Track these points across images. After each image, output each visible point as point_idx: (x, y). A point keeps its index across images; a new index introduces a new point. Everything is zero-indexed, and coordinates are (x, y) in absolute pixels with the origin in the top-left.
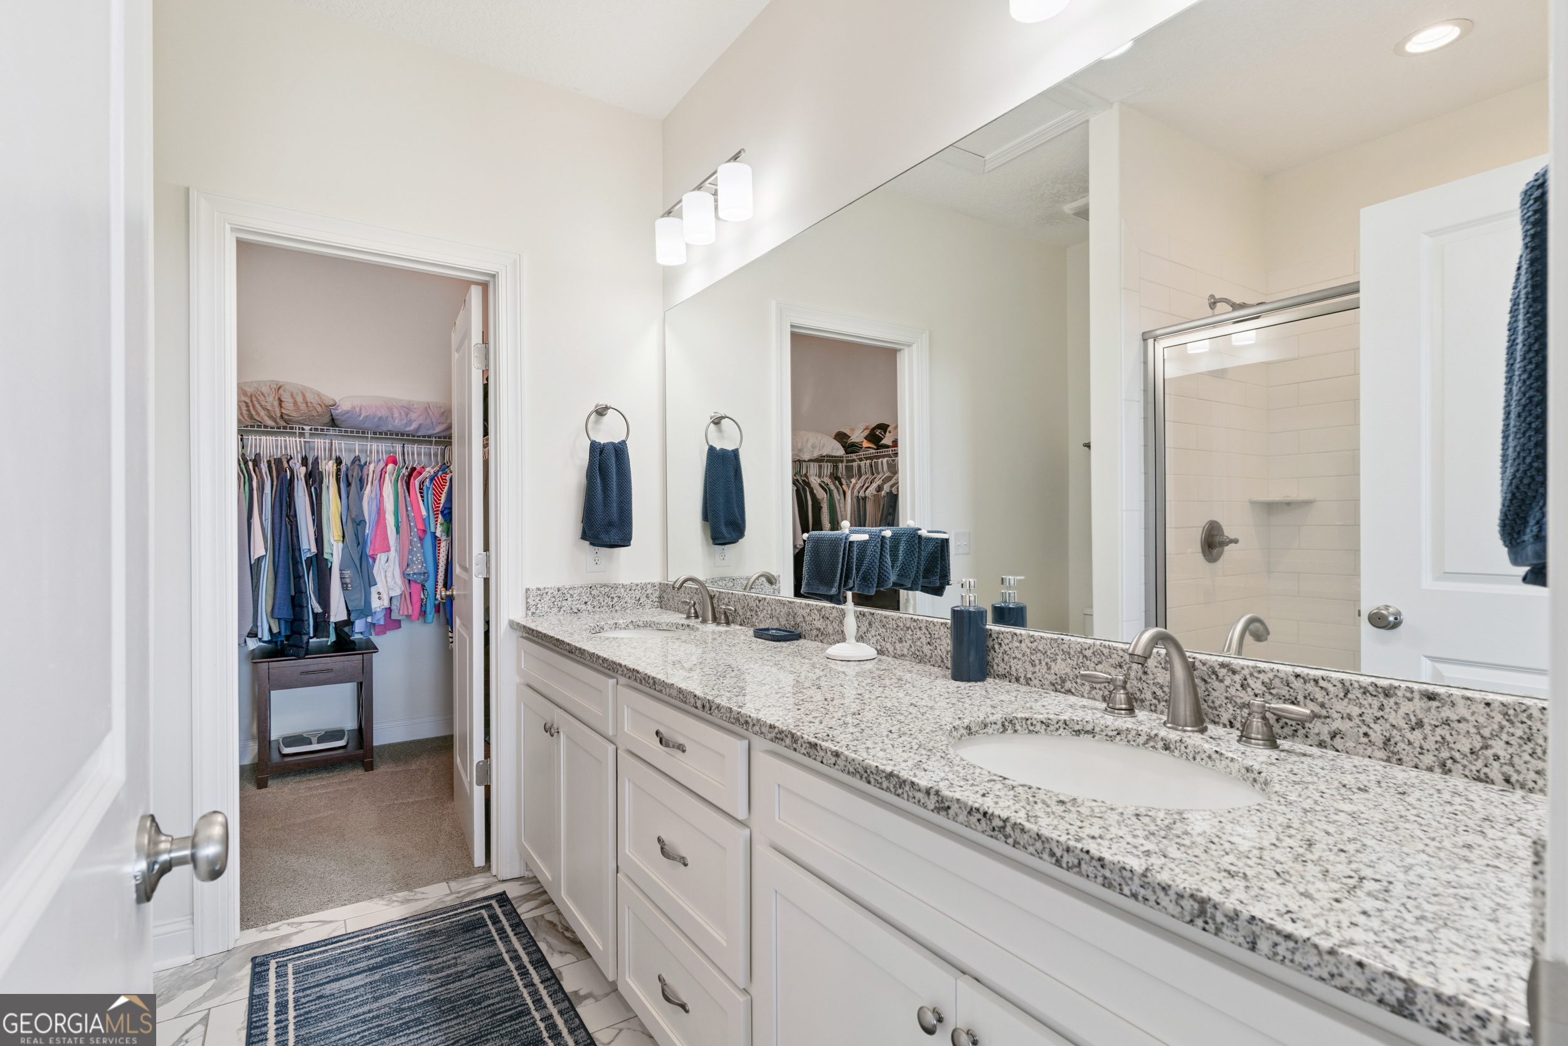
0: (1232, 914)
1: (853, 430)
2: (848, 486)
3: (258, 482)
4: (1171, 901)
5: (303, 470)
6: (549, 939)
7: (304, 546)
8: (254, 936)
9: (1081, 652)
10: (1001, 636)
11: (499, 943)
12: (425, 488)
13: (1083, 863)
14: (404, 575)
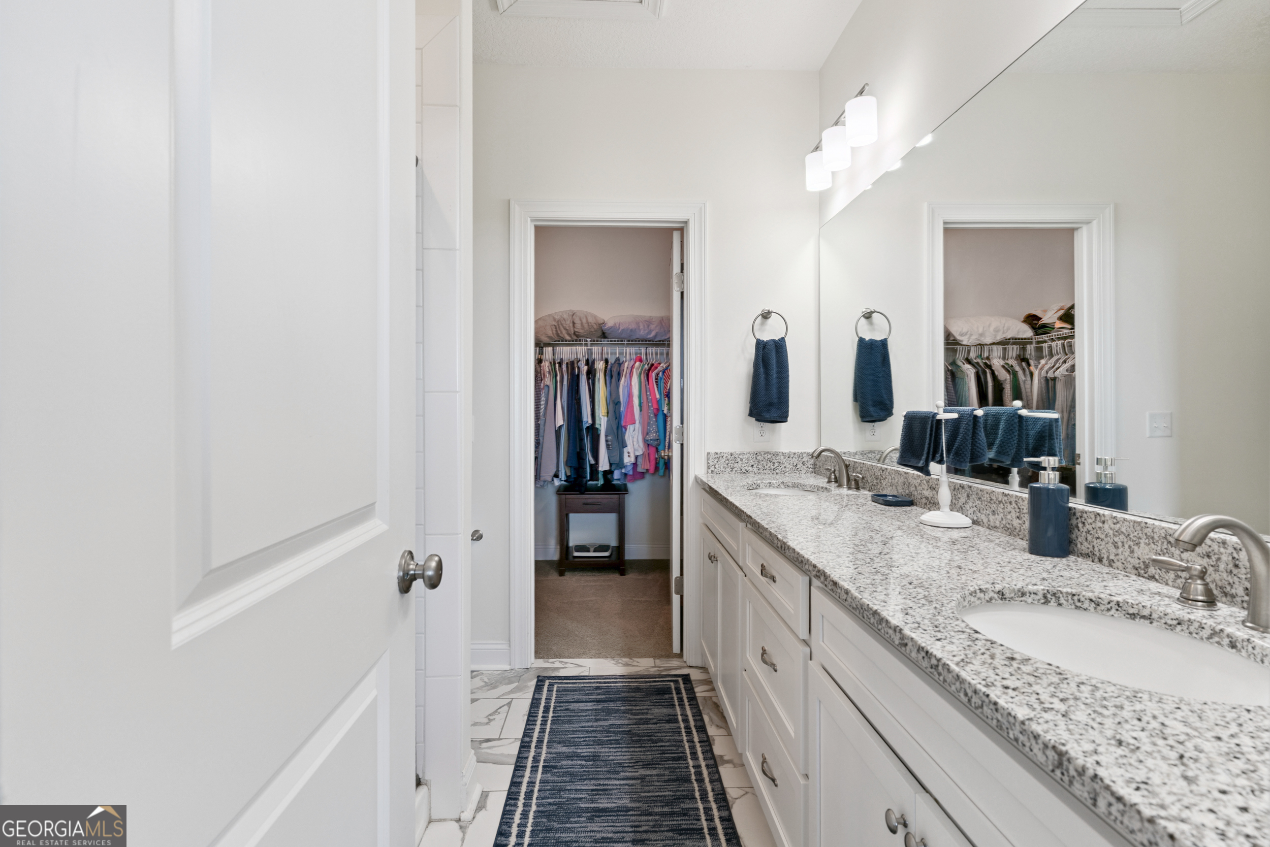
0: (1080, 770)
1: (1045, 311)
2: (1036, 367)
3: (560, 377)
4: (1040, 749)
5: (585, 368)
6: (711, 714)
7: (585, 419)
8: (541, 663)
9: (1165, 538)
10: (1085, 515)
11: (678, 708)
12: (659, 378)
13: (984, 704)
14: (645, 441)
